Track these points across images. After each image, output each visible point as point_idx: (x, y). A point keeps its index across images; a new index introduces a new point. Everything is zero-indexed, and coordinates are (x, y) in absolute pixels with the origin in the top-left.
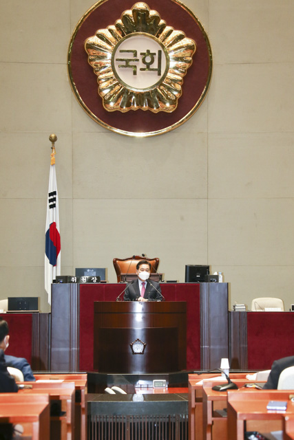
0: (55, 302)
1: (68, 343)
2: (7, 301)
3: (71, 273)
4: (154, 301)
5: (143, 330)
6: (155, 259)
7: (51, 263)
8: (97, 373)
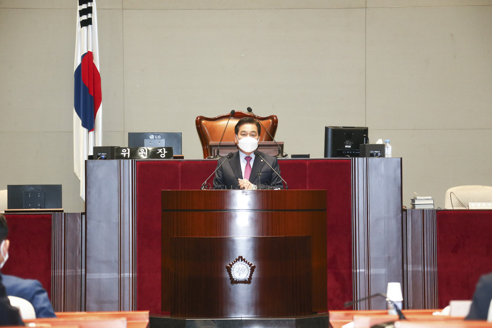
0: (93, 192)
1: (116, 266)
2: (6, 192)
3: (122, 142)
4: (269, 188)
5: (249, 240)
6: (271, 117)
7: (84, 125)
8: (169, 317)
